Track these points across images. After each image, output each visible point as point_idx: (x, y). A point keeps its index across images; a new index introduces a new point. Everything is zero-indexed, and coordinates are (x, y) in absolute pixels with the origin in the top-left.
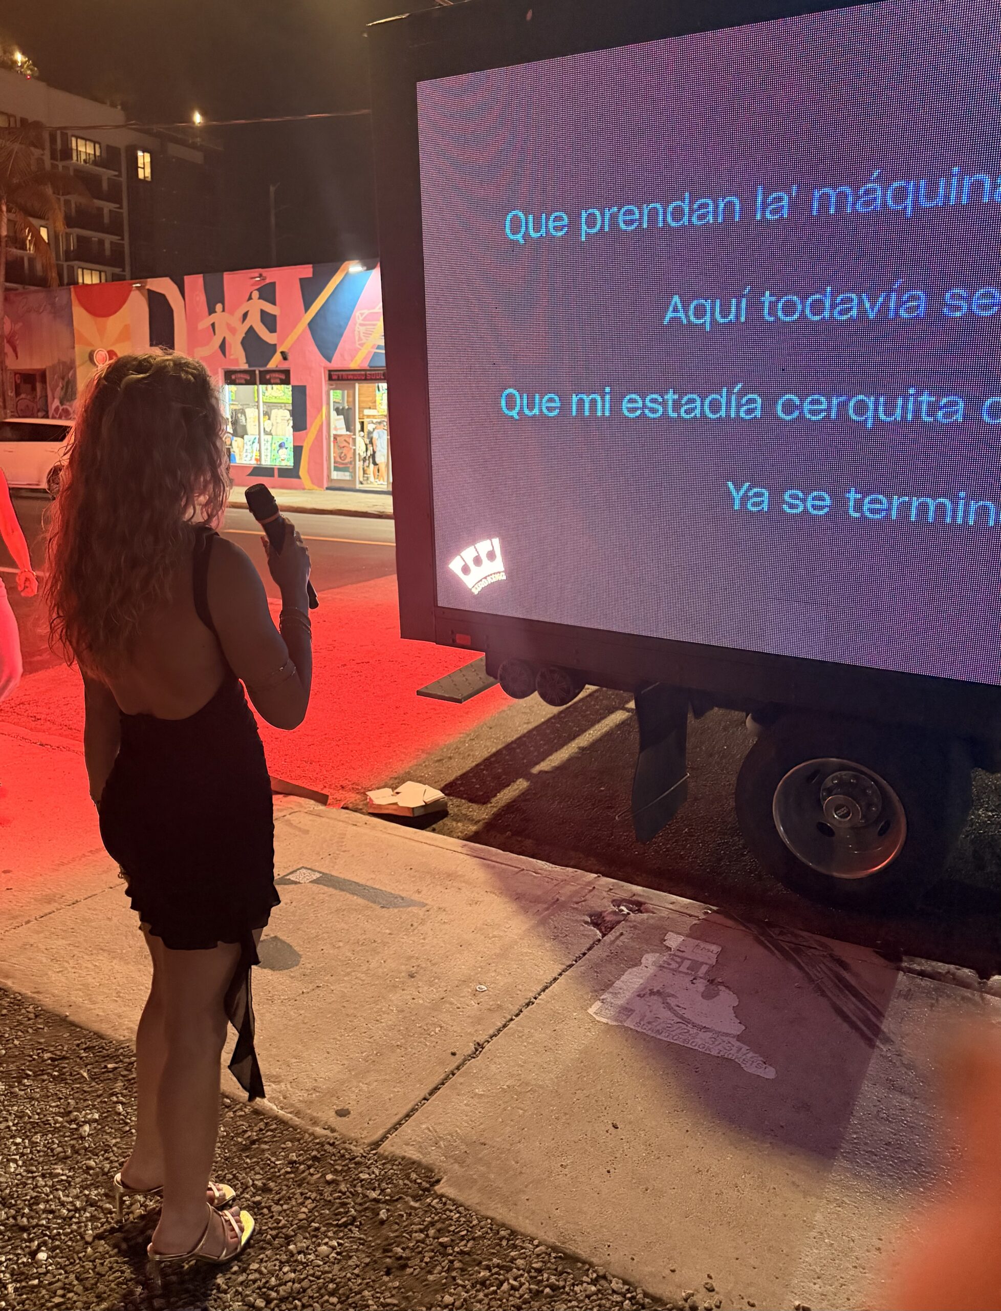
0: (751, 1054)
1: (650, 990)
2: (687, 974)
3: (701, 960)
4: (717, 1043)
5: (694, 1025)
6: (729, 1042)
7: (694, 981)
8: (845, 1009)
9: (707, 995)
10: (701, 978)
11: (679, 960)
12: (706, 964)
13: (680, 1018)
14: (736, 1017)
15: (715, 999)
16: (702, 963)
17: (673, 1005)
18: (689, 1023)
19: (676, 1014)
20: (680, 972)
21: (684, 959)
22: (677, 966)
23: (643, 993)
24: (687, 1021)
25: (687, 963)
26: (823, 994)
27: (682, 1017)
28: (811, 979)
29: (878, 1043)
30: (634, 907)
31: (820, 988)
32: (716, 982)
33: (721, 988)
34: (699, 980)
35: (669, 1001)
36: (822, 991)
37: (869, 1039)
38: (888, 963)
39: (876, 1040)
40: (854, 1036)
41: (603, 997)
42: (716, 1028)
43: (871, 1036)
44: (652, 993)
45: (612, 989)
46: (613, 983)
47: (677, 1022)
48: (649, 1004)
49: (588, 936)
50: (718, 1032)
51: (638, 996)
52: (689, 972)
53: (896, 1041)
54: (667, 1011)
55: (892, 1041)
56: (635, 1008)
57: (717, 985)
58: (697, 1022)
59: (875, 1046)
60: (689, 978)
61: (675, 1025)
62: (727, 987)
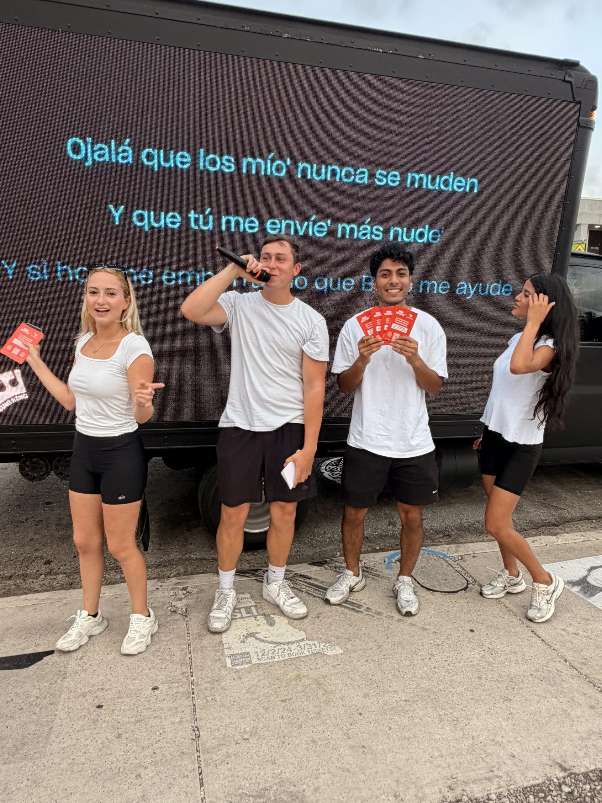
0: (322, 645)
1: (243, 635)
2: (249, 617)
3: (246, 605)
4: (303, 647)
5: (284, 644)
6: (307, 644)
9: (271, 624)
10: (258, 615)
12: (252, 606)
14: (295, 628)
15: (276, 624)
17: (262, 638)
18: (280, 644)
19: (269, 642)
20: (246, 617)
23: (242, 639)
25: (243, 610)
26: (314, 596)
27: (275, 643)
28: (302, 591)
29: (358, 609)
30: (184, 592)
31: (309, 594)
32: (266, 614)
33: (272, 616)
34: (258, 618)
35: (258, 637)
36: (312, 595)
37: (353, 609)
38: (320, 568)
39: (355, 608)
40: (346, 611)
41: (226, 653)
42: (293, 639)
43: (351, 607)
44: (246, 637)
45: (225, 646)
46: (221, 642)
47: (275, 647)
48: (251, 644)
49: (178, 619)
50: (297, 641)
51: (241, 642)
52: (248, 615)
53: (362, 604)
54: (263, 644)
55: (361, 606)
56: (248, 650)
57: (269, 615)
58: (282, 641)
59: (359, 611)
60: (253, 618)
61: (275, 649)
62: (274, 614)
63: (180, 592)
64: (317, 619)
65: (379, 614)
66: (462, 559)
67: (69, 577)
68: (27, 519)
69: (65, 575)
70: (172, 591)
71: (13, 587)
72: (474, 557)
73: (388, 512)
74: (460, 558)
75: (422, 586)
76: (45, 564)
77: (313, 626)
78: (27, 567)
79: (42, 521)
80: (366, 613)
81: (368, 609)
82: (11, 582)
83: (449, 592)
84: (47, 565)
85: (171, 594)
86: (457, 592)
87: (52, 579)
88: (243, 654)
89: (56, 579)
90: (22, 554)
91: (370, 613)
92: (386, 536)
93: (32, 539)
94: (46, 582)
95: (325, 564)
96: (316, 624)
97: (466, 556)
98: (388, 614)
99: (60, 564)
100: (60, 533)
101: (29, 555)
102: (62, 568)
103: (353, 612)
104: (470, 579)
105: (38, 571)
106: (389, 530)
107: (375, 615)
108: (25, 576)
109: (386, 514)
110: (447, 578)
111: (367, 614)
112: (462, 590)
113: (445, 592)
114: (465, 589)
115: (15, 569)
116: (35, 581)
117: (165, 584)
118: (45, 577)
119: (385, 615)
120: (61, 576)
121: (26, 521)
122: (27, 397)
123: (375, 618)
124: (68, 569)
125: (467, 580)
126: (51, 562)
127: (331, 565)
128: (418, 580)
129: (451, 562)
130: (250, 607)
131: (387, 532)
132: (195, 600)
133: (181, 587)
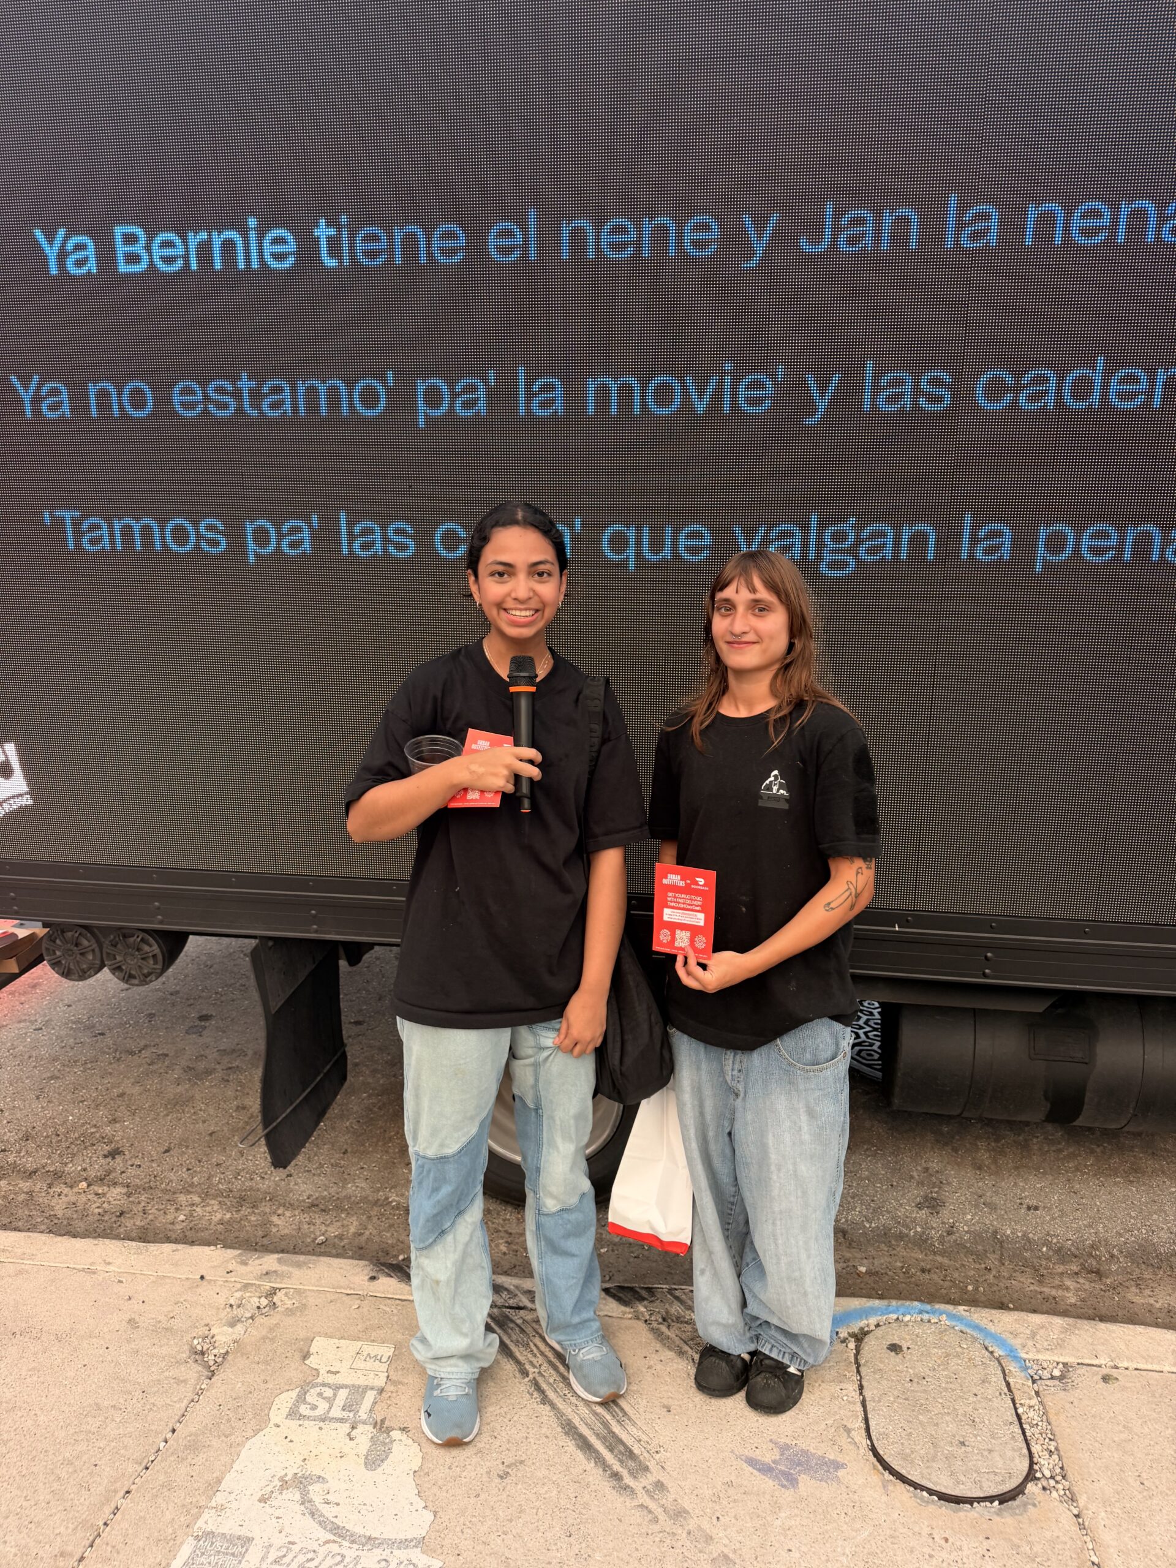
1: (281, 1479)
2: (341, 1420)
3: (362, 1381)
5: (353, 1540)
6: (410, 1563)
7: (353, 1434)
8: (576, 1421)
9: (374, 1460)
10: (364, 1423)
11: (328, 1393)
12: (372, 1389)
13: (331, 1531)
14: (419, 1495)
15: (384, 1465)
16: (367, 1388)
17: (318, 1500)
18: (344, 1538)
19: (324, 1523)
20: (332, 1419)
21: (338, 1387)
22: (327, 1406)
23: (269, 1489)
24: (338, 1531)
25: (343, 1394)
26: (545, 1400)
27: (334, 1529)
28: (525, 1373)
29: (628, 1480)
30: (264, 1302)
31: (538, 1388)
32: (387, 1424)
33: (396, 1434)
34: (361, 1428)
35: (312, 1495)
36: (542, 1392)
37: (616, 1476)
38: (623, 1308)
39: (624, 1473)
40: (595, 1475)
41: (200, 1523)
42: (389, 1533)
43: (617, 1467)
44: (284, 1484)
45: (219, 1498)
46: (219, 1481)
47: (327, 1542)
48: (278, 1513)
49: (185, 1381)
50: (392, 1543)
51: (263, 1500)
52: (345, 1414)
53: (651, 1465)
54: (308, 1521)
55: (647, 1469)
56: (256, 1533)
57: (389, 1430)
58: (358, 1530)
59: (626, 1487)
60: (346, 1428)
61: (322, 1551)
62: (404, 1429)
63: (256, 1300)
64: (498, 1480)
65: (679, 1514)
66: (1061, 1378)
67: (129, 1195)
68: (146, 1047)
69: (124, 1190)
70: (238, 1295)
71: (22, 1197)
72: (1106, 1379)
73: (934, 1166)
74: (1057, 1373)
75: (874, 1450)
76: (105, 1156)
77: (473, 1500)
78: (73, 1155)
79: (167, 1055)
80: (644, 1499)
81: (660, 1485)
82: (25, 1185)
83: (944, 1497)
84: (109, 1159)
85: (232, 1301)
86: (970, 1501)
87: (97, 1194)
88: (231, 1540)
89: (104, 1195)
90: (83, 1125)
91: (652, 1505)
92: (901, 1237)
93: (122, 1095)
94: (83, 1198)
95: (641, 1299)
96: (482, 1496)
97: (1083, 1370)
98: (706, 1526)
99: (130, 1163)
100: (180, 1089)
101: (93, 1130)
102: (131, 1171)
103: (606, 1486)
104: (1046, 1465)
105: (85, 1170)
106: (914, 1221)
107: (662, 1517)
108: (58, 1176)
109: (926, 1169)
110: (971, 1440)
111: (642, 1506)
112: (991, 1499)
113: (931, 1492)
114: (1004, 1498)
115: (49, 1158)
116: (66, 1190)
117: (242, 1269)
118: (89, 1186)
119: (692, 1524)
120: (119, 1190)
121: (140, 1052)
122: (30, 802)
123: (656, 1528)
124: (137, 1176)
125: (1032, 1463)
126: (119, 1153)
127: (657, 1307)
128: (872, 1423)
129: (1018, 1379)
130: (364, 1390)
131: (907, 1226)
132: (264, 1332)
133: (267, 1285)
